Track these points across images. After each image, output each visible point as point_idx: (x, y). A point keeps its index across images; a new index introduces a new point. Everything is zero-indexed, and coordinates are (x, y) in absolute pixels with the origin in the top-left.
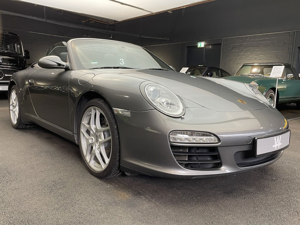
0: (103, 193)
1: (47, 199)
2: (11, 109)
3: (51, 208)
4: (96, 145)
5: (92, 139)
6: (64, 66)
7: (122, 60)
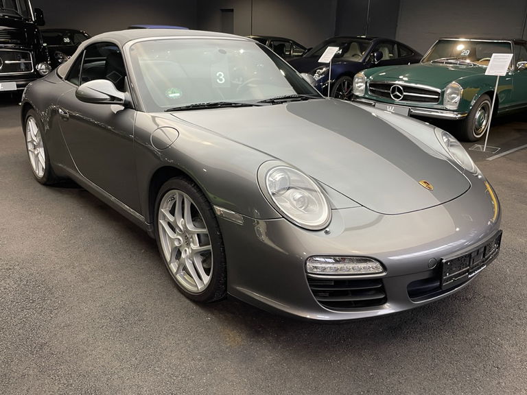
0: (202, 333)
1: (118, 346)
2: (29, 149)
3: (127, 366)
4: (186, 250)
5: (179, 239)
6: (121, 100)
7: (220, 75)
